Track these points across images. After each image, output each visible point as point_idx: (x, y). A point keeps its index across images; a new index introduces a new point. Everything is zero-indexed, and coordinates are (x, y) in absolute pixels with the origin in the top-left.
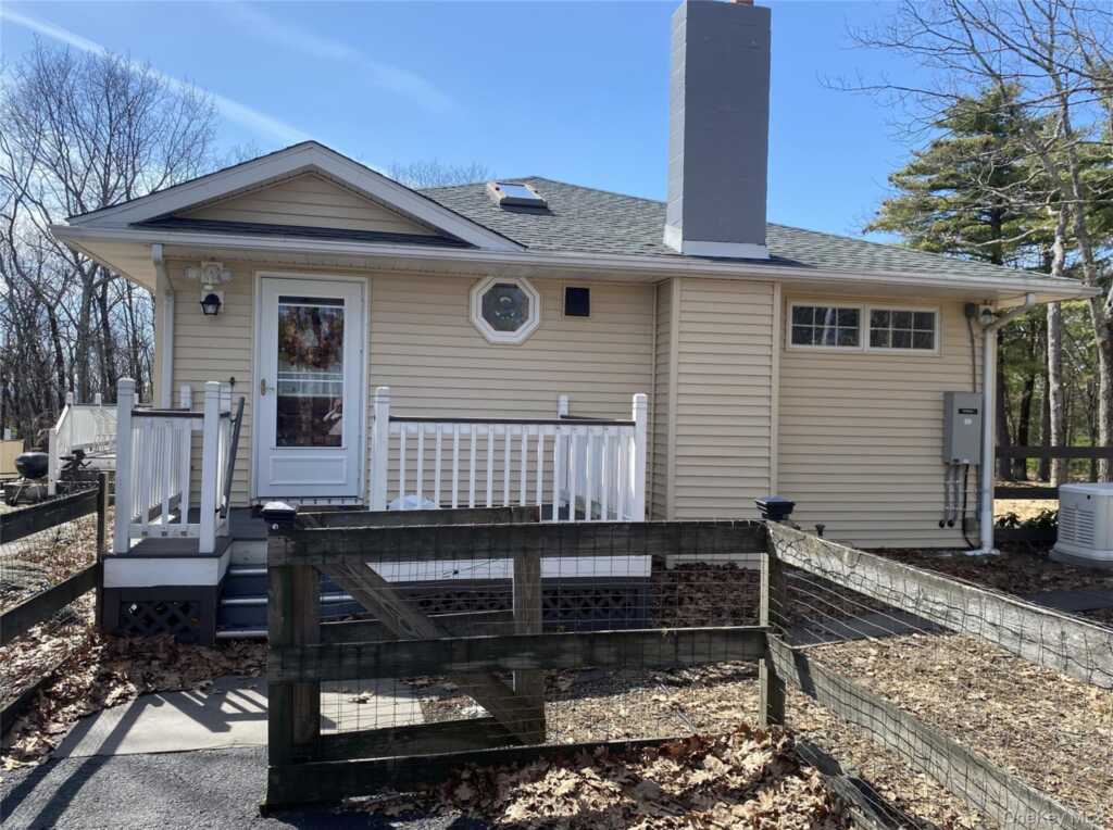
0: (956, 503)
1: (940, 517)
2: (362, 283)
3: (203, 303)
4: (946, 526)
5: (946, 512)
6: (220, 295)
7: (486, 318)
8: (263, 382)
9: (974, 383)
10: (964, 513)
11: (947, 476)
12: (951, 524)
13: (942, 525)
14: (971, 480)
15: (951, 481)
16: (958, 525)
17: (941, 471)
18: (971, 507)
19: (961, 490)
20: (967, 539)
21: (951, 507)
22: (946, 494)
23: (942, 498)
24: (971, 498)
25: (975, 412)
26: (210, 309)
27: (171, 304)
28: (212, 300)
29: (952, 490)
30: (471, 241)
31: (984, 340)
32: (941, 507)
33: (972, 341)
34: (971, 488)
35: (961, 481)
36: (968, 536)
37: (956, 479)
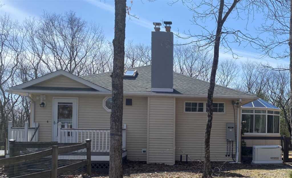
0: (230, 150)
1: (226, 154)
2: (77, 99)
3: (40, 104)
4: (228, 156)
5: (227, 153)
6: (45, 102)
7: (107, 106)
8: (54, 122)
9: (235, 121)
10: (232, 153)
11: (227, 144)
12: (229, 156)
13: (226, 156)
14: (234, 145)
15: (229, 145)
16: (231, 156)
17: (226, 142)
18: (234, 152)
19: (231, 147)
20: (233, 160)
21: (229, 151)
22: (227, 148)
23: (226, 149)
24: (234, 149)
25: (233, 128)
26: (42, 106)
27: (34, 105)
28: (43, 104)
29: (229, 147)
30: (98, 90)
31: (237, 110)
32: (226, 151)
33: (234, 110)
34: (234, 147)
35: (231, 145)
36: (234, 159)
37: (230, 144)
